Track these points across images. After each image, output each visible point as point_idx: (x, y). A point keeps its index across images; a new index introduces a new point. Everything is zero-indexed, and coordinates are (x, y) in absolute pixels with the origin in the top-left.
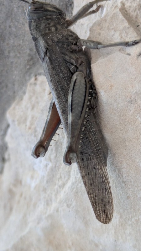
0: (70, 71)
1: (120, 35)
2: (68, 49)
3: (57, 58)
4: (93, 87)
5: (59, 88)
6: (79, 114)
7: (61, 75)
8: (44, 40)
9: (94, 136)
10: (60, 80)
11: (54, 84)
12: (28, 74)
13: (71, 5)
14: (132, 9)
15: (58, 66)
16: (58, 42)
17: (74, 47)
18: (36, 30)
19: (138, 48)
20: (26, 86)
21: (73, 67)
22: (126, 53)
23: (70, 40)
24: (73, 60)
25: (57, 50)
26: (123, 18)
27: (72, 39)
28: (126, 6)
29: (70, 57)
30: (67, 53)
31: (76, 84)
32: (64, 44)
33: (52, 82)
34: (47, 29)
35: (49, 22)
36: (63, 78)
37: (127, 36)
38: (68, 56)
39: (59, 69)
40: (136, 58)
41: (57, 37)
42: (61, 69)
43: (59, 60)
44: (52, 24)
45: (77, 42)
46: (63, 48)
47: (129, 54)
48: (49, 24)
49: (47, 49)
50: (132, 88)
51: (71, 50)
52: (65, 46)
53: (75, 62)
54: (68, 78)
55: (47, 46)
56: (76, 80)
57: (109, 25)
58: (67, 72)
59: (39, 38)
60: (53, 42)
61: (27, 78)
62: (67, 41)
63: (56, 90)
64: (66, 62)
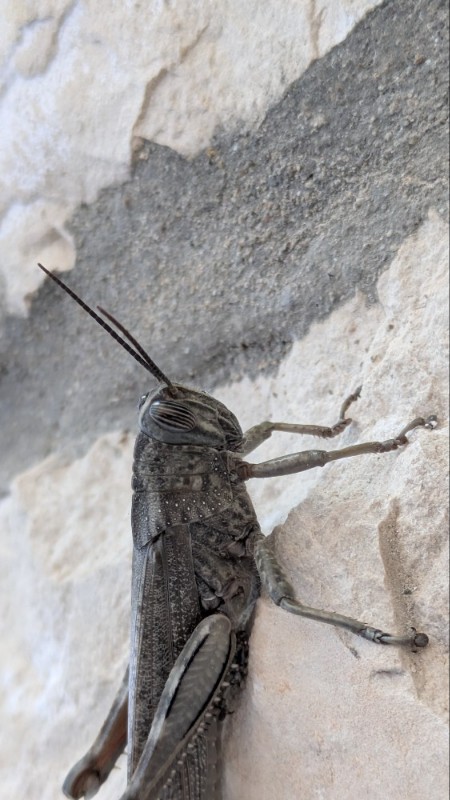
0: (200, 603)
1: (354, 592)
2: (216, 550)
3: (180, 563)
4: (243, 655)
5: (154, 635)
6: (185, 728)
7: (173, 605)
8: (164, 507)
9: (197, 776)
10: (165, 615)
11: (146, 620)
12: (110, 414)
13: (284, 343)
14: (411, 538)
15: (174, 583)
16: (197, 523)
17: (233, 547)
18: (152, 470)
19: (382, 656)
20: (93, 440)
21: (211, 599)
22: (351, 645)
23: (231, 528)
24: (218, 582)
25: (186, 543)
26: (379, 557)
27: (236, 527)
28: (400, 519)
29: (215, 572)
30: (211, 559)
31: (201, 650)
32: (212, 535)
33: (142, 613)
34: (182, 479)
35: (192, 462)
36: (175, 614)
37: (369, 605)
38: (210, 568)
39: (173, 590)
40: (369, 673)
41: (199, 512)
42: (178, 593)
43: (183, 571)
44: (199, 469)
45: (246, 537)
46: (207, 544)
47: (356, 654)
48: (191, 467)
49: (162, 533)
50: (331, 729)
51: (224, 554)
52: (212, 540)
53: (223, 587)
54: (187, 619)
55: (165, 527)
56: (206, 637)
57: (339, 544)
58: (192, 604)
59: (151, 494)
60: (184, 521)
61: (103, 423)
62: (222, 529)
63: (145, 637)
64: (199, 579)
